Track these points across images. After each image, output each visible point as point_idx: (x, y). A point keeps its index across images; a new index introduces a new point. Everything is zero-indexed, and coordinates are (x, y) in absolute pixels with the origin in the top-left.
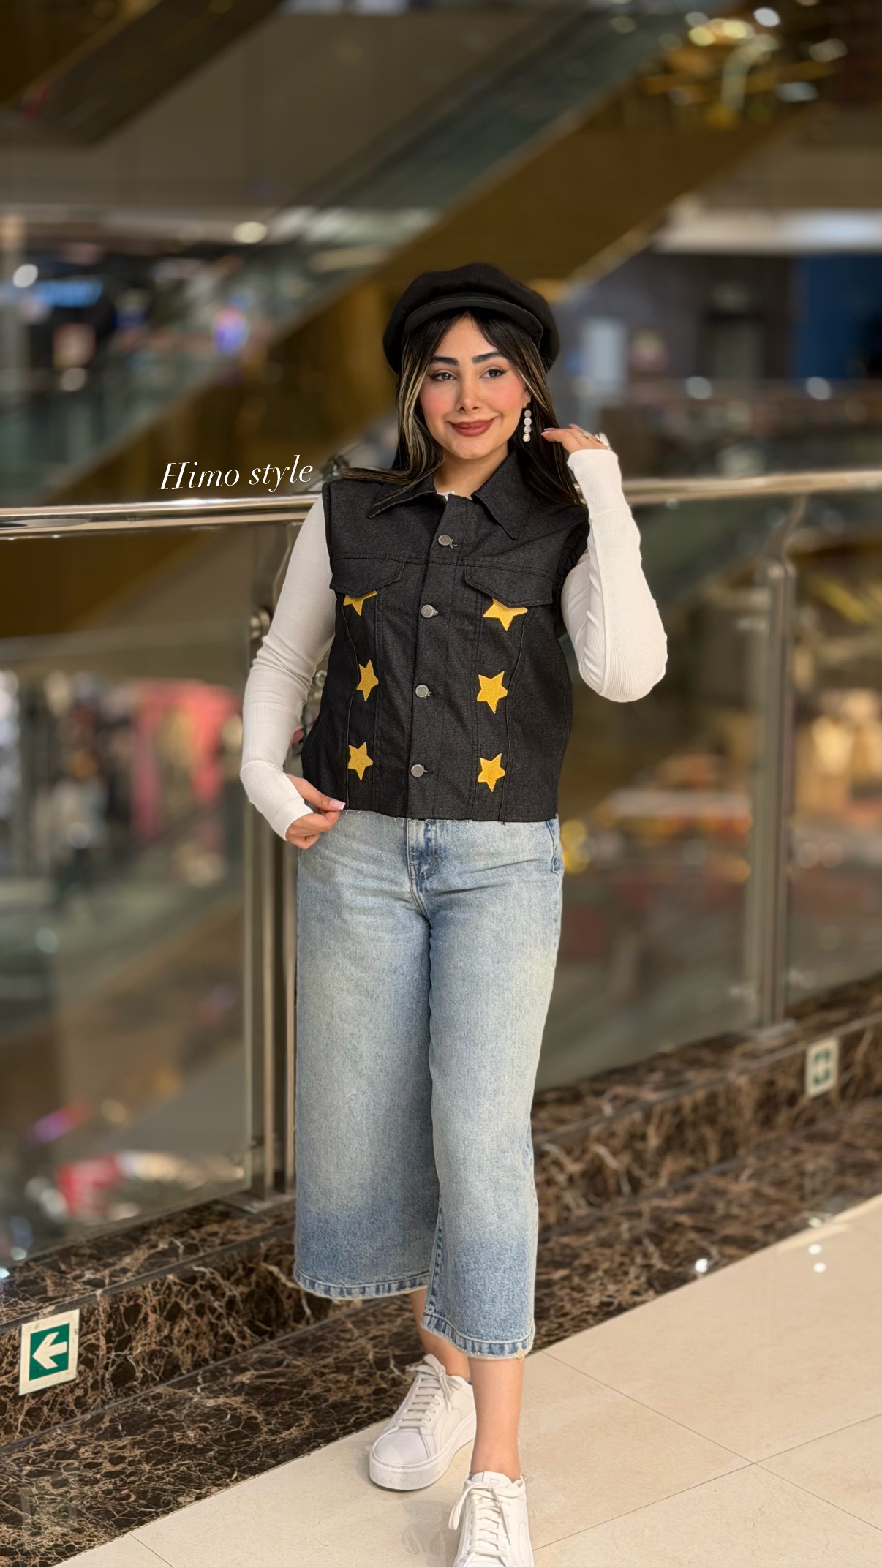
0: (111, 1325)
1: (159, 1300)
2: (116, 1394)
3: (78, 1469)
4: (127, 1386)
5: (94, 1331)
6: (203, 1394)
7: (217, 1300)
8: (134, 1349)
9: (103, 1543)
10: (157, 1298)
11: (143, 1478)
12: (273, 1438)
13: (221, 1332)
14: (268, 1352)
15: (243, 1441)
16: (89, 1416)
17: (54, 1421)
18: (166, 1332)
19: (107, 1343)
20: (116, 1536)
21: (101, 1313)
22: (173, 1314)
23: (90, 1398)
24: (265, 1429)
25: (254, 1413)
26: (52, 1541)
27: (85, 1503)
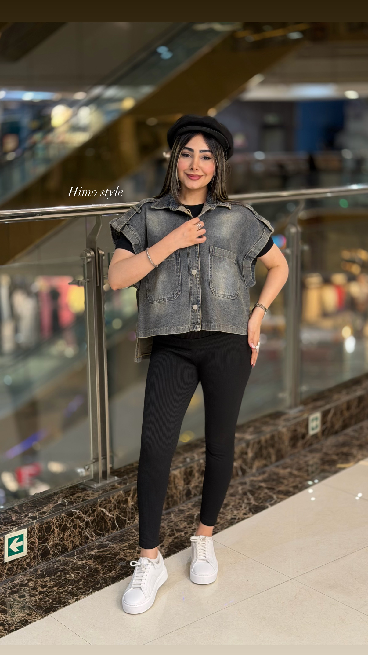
0: (40, 534)
1: (59, 523)
2: (43, 560)
3: (29, 590)
4: (47, 557)
5: (33, 536)
6: (77, 559)
7: (81, 523)
8: (50, 543)
9: (40, 619)
10: (58, 523)
11: (54, 593)
12: (105, 576)
13: (83, 535)
14: (102, 542)
15: (94, 577)
16: (32, 570)
17: (18, 572)
18: (62, 536)
19: (38, 541)
20: (44, 616)
21: (36, 529)
22: (64, 529)
23: (32, 563)
24: (102, 572)
25: (97, 566)
26: (19, 619)
27: (32, 604)
